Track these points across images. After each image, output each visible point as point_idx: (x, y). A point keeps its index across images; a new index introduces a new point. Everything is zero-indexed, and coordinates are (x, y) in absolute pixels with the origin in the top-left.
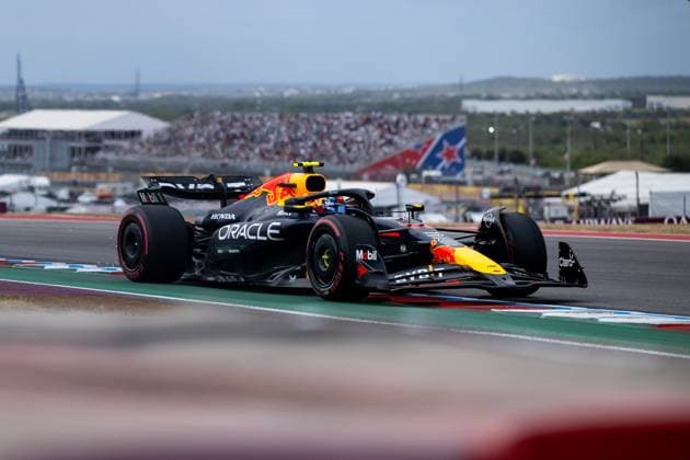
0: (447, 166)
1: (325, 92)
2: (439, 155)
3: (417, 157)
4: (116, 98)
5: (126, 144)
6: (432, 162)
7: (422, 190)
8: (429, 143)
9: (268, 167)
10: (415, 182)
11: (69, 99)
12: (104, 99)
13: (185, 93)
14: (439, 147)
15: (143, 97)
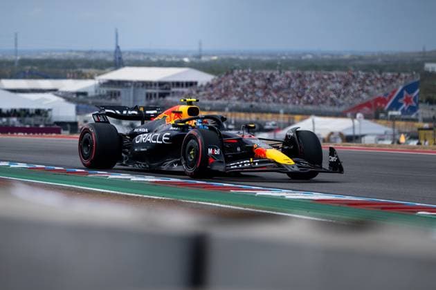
0: (406, 108)
1: (330, 57)
2: (400, 101)
3: (386, 102)
4: (186, 60)
5: (186, 90)
6: (396, 106)
7: (386, 125)
8: (394, 92)
9: (283, 107)
10: (383, 119)
11: (154, 59)
12: (178, 60)
13: (234, 57)
14: (401, 95)
15: (204, 59)
